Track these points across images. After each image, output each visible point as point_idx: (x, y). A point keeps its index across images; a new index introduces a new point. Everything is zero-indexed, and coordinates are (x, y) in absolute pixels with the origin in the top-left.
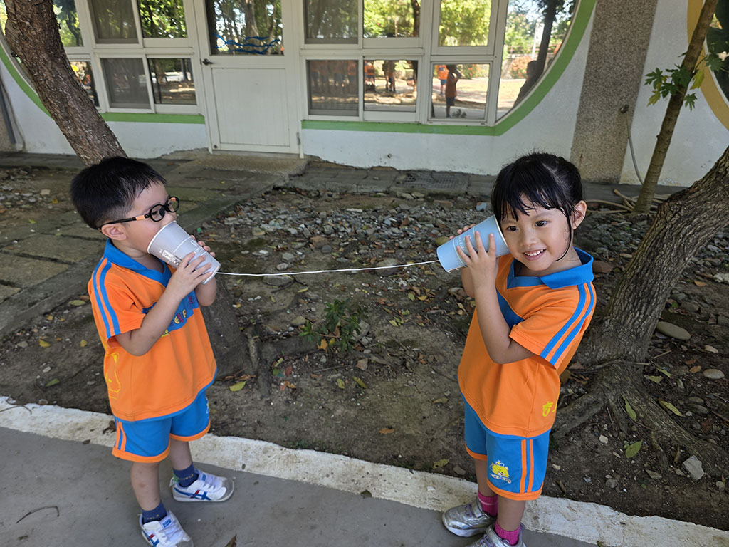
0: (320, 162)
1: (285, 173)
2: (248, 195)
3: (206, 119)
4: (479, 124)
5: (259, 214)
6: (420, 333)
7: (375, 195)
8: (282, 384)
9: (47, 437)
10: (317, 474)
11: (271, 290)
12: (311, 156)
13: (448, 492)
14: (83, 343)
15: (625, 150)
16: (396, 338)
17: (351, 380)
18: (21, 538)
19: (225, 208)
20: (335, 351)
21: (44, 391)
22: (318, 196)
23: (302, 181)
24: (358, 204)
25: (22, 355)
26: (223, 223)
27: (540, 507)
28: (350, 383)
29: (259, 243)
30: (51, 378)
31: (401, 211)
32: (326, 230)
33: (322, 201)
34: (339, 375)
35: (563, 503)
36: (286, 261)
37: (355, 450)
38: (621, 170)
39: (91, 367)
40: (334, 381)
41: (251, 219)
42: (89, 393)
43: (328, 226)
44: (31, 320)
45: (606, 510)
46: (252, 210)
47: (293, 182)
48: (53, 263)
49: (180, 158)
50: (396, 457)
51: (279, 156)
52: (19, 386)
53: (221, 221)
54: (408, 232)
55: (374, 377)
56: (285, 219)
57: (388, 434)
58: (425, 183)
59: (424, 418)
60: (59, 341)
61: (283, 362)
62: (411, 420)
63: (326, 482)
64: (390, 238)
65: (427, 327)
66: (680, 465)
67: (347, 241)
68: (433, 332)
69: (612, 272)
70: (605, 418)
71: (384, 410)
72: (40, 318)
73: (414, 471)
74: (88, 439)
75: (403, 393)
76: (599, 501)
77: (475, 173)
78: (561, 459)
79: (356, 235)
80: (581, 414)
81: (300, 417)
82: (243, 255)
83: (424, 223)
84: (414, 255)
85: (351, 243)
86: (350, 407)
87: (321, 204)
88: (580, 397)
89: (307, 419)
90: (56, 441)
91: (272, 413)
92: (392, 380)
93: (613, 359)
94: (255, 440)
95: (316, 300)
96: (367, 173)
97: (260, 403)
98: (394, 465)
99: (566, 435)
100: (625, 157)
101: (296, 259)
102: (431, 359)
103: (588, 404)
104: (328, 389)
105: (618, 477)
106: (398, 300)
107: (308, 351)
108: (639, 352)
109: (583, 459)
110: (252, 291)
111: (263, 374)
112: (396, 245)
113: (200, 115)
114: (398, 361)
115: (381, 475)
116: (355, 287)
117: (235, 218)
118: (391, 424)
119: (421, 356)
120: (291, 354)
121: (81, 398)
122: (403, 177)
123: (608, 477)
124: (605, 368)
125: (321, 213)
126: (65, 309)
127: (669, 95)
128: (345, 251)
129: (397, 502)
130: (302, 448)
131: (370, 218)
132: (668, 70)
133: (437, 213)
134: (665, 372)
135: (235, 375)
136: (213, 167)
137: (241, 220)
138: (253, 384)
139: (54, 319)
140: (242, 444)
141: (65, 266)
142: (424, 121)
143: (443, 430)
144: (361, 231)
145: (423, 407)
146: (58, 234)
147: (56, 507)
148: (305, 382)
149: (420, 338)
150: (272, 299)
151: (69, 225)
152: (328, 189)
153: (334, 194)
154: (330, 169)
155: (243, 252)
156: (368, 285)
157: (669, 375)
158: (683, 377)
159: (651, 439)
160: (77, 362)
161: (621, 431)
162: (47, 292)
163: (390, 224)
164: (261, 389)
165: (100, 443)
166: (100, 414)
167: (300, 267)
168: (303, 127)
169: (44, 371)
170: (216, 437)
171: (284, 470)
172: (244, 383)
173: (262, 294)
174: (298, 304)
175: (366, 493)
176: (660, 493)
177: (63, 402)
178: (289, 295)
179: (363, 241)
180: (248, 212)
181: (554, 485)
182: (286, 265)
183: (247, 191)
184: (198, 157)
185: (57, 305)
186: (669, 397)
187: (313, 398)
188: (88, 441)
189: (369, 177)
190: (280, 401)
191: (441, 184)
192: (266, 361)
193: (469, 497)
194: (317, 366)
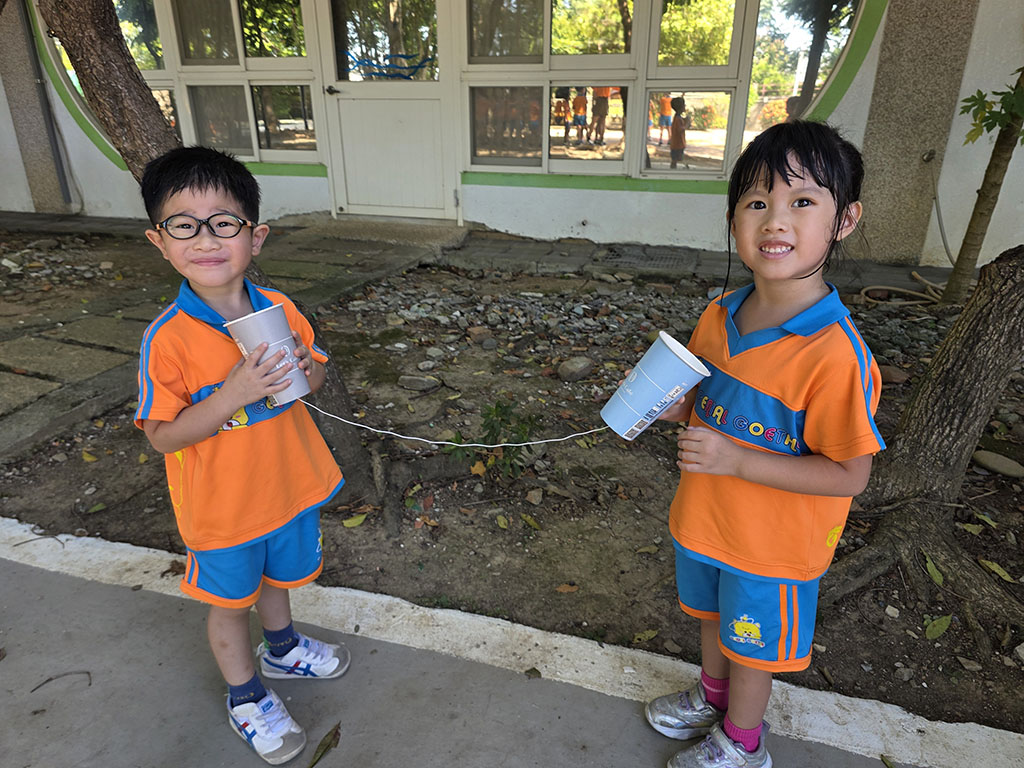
0: (486, 231)
1: (437, 245)
2: (384, 272)
3: (329, 170)
4: (715, 178)
5: (398, 298)
6: (621, 458)
7: (563, 276)
8: (418, 519)
9: (82, 579)
10: (462, 643)
11: (410, 396)
12: (474, 223)
13: (655, 675)
14: (143, 458)
15: (929, 216)
16: (585, 464)
17: (516, 518)
18: (35, 713)
19: (350, 288)
20: (495, 478)
21: (84, 520)
22: (482, 277)
23: (459, 256)
24: (537, 287)
25: (59, 471)
26: (347, 308)
27: (793, 703)
28: (516, 521)
29: (396, 335)
30: (95, 502)
31: (599, 296)
32: (490, 320)
33: (485, 284)
34: (501, 510)
35: (829, 699)
36: (431, 358)
37: (519, 614)
38: (922, 245)
39: (152, 489)
40: (493, 518)
41: (386, 303)
42: (146, 523)
43: (492, 314)
44: (74, 425)
45: (894, 712)
46: (389, 293)
47: (447, 258)
48: (109, 353)
49: (292, 225)
50: (579, 625)
51: (429, 223)
52: (50, 511)
53: (345, 305)
54: (607, 324)
55: (552, 515)
56: (434, 304)
57: (568, 593)
58: (634, 260)
59: (623, 572)
60: (110, 455)
61: (420, 490)
62: (603, 575)
63: (475, 654)
64: (580, 331)
65: (631, 450)
66: (1010, 651)
67: (520, 334)
68: (638, 457)
69: (907, 381)
70: (894, 581)
71: (565, 560)
72: (87, 423)
73: (604, 645)
74: (140, 583)
75: (592, 538)
76: (883, 698)
77: (707, 248)
78: (827, 637)
79: (533, 326)
80: (858, 574)
81: (441, 565)
82: (372, 349)
83: (632, 312)
84: (614, 354)
85: (524, 337)
86: (514, 554)
87: (485, 287)
88: (856, 550)
89: (451, 568)
90: (95, 585)
91: (403, 557)
92: (576, 519)
93: (907, 498)
94: (376, 593)
95: (472, 411)
96: (553, 247)
97: (384, 544)
98: (576, 635)
99: (835, 603)
100: (929, 228)
101: (446, 356)
102: (635, 492)
103: (870, 560)
104: (483, 528)
105: (915, 665)
106: (589, 413)
107: (456, 477)
108: (948, 487)
109: (860, 638)
110: (382, 396)
111: (391, 504)
112: (590, 340)
113: (322, 165)
114: (586, 494)
115: (556, 648)
116: (528, 395)
117: (363, 302)
118: (574, 579)
119: (621, 489)
120: (432, 480)
121: (134, 530)
122: (603, 253)
123: (898, 664)
124: (895, 510)
125: (484, 298)
126: (122, 414)
127: (997, 130)
128: (515, 347)
129: (577, 686)
130: (443, 607)
131: (554, 305)
132: (995, 93)
133: (651, 300)
134: (988, 520)
135: (351, 505)
136: (336, 236)
137: (372, 305)
138: (376, 518)
139: (105, 425)
140: (356, 598)
141: (125, 357)
142: (635, 174)
143: (649, 589)
144: (540, 321)
145: (622, 558)
146: (120, 317)
147: (88, 673)
148: (451, 519)
149: (620, 464)
150: (410, 407)
151: (134, 305)
152: (495, 267)
153: (504, 275)
154: (500, 241)
155: (371, 346)
156: (547, 393)
157: (994, 524)
158: (1015, 528)
159: (964, 613)
160: (133, 483)
161: (919, 600)
162: (97, 389)
163: (581, 312)
164: (387, 525)
165: (156, 590)
166: (158, 551)
167: (450, 366)
168: (464, 182)
169: (87, 492)
170: (320, 587)
171: (416, 635)
172: (364, 517)
173: (395, 400)
174: (446, 415)
175: (533, 673)
176: (979, 692)
177: (109, 534)
178: (433, 402)
179: (542, 334)
180: (383, 294)
181: (815, 673)
182: (431, 364)
183: (381, 267)
184: (317, 223)
185: (110, 407)
186: (993, 554)
187: (462, 540)
188: (140, 586)
189: (555, 253)
190: (414, 543)
191: (657, 263)
192: (397, 487)
193: (686, 683)
194: (469, 497)
